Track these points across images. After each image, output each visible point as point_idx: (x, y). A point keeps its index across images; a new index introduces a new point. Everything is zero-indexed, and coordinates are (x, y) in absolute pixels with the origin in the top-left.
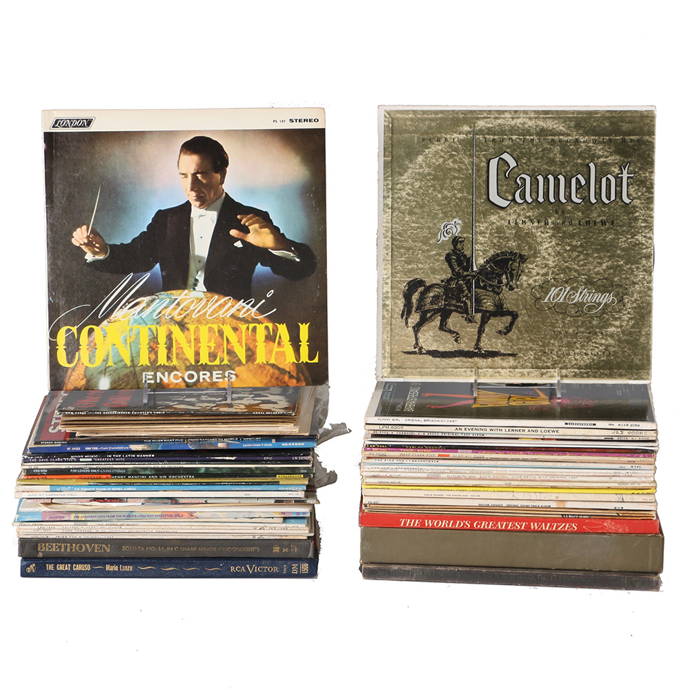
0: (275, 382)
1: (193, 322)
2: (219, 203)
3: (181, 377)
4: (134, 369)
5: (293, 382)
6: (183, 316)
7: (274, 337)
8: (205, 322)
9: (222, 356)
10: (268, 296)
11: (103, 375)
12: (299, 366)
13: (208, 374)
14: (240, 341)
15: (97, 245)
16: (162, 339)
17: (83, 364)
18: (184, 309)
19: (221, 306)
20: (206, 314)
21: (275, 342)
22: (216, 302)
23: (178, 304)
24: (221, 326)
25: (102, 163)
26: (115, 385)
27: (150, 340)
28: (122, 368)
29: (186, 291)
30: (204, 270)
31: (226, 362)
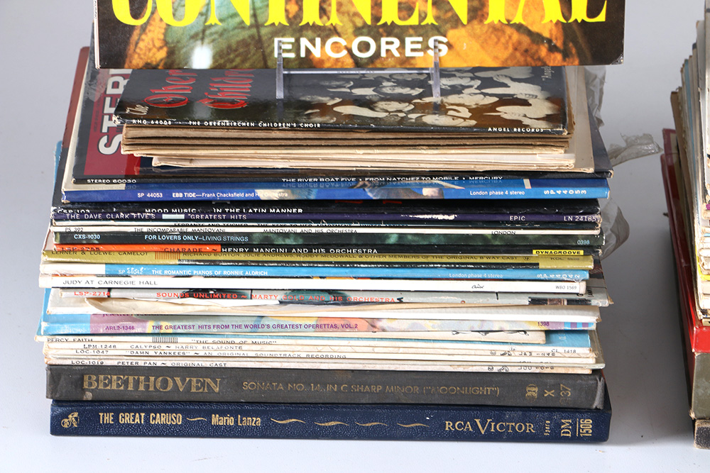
0: (522, 59)
3: (346, 48)
4: (258, 32)
5: (557, 59)
9: (423, 9)
11: (199, 42)
12: (568, 29)
13: (397, 42)
17: (161, 20)
26: (222, 61)
28: (235, 28)
31: (430, 20)
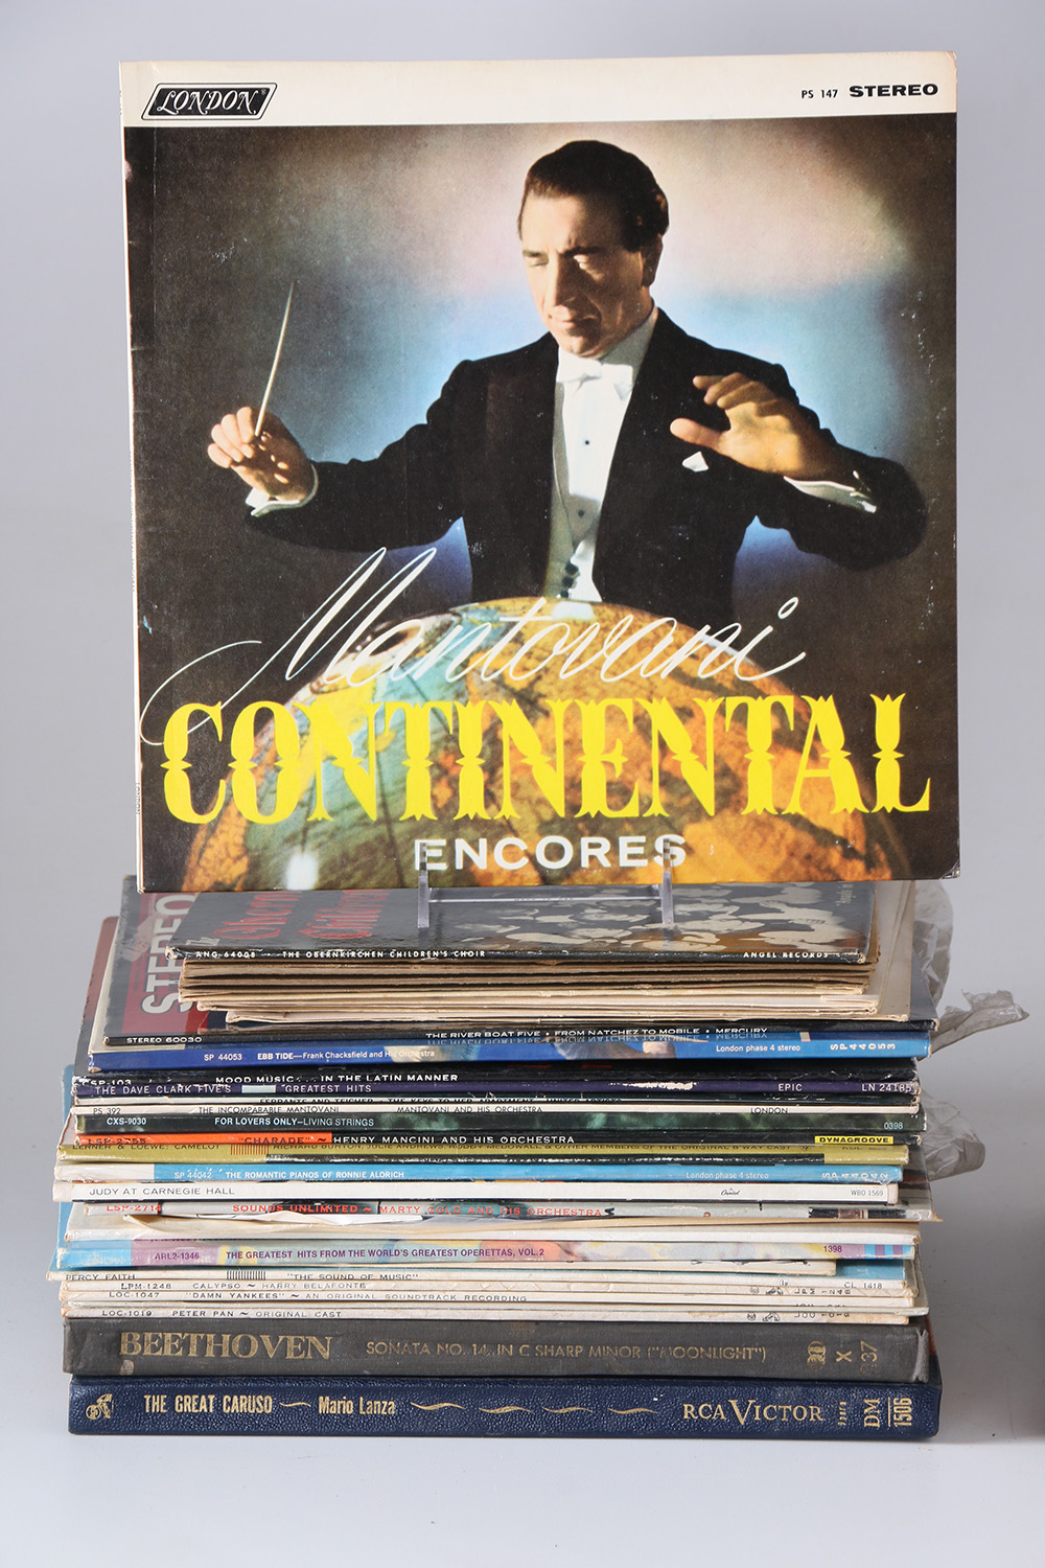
0: (802, 870)
1: (561, 691)
2: (640, 340)
3: (527, 853)
4: (390, 830)
5: (855, 870)
6: (531, 674)
7: (798, 738)
8: (595, 692)
9: (645, 791)
10: (782, 616)
11: (298, 848)
12: (873, 823)
13: (606, 844)
14: (697, 749)
15: (282, 466)
16: (471, 743)
17: (240, 814)
18: (537, 653)
19: (645, 645)
20: (599, 668)
21: (800, 750)
22: (630, 632)
23: (519, 640)
24: (644, 703)
25: (295, 221)
26: (333, 878)
27: (437, 744)
28: (354, 825)
29: (541, 601)
30: (593, 539)
31: (657, 809)
